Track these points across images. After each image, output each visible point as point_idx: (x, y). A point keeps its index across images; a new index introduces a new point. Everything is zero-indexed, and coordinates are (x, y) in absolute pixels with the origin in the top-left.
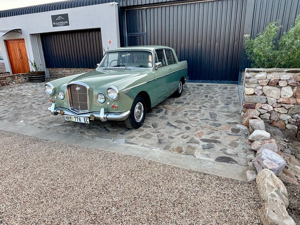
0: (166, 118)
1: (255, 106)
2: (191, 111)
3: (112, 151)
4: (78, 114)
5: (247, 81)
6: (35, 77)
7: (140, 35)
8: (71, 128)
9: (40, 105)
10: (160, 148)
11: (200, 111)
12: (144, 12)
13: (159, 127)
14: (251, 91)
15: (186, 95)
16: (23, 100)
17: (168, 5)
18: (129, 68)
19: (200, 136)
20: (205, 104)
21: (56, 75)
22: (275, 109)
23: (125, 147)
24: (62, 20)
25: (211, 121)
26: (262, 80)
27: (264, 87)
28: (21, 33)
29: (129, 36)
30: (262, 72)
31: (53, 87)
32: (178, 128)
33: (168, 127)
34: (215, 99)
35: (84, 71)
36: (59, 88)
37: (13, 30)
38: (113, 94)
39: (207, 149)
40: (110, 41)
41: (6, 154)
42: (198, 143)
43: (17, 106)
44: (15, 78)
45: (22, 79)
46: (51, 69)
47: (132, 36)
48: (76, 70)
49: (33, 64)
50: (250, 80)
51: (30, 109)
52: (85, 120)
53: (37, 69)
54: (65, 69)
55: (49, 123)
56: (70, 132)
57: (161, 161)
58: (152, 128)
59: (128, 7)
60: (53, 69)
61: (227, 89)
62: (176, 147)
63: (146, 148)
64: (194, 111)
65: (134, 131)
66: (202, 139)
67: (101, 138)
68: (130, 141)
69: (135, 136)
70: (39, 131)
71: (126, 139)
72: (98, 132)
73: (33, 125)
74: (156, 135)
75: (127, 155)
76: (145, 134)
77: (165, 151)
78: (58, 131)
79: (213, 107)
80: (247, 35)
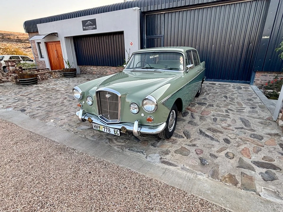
0: (196, 125)
2: (219, 115)
3: (147, 176)
6: (68, 73)
7: (158, 37)
9: (70, 101)
10: (206, 175)
11: (229, 115)
12: (162, 16)
13: (193, 137)
15: (204, 95)
16: (56, 95)
17: (185, 10)
18: (159, 70)
19: (249, 156)
20: (230, 107)
21: (85, 71)
23: (162, 169)
24: (90, 25)
25: (248, 131)
28: (58, 36)
29: (148, 38)
31: (81, 92)
32: (216, 140)
33: (202, 138)
34: (236, 101)
36: (88, 92)
37: (51, 34)
38: (151, 106)
39: (270, 182)
40: (131, 43)
41: (27, 173)
42: (253, 170)
43: (51, 101)
44: (52, 73)
45: (58, 75)
47: (150, 39)
48: (101, 67)
49: (67, 62)
51: (62, 105)
52: (115, 132)
53: (70, 67)
54: (92, 66)
55: (77, 124)
56: (98, 139)
57: (216, 202)
58: (186, 138)
59: (148, 12)
60: (83, 66)
61: (241, 89)
62: (227, 174)
63: (188, 174)
64: (223, 116)
65: (166, 141)
66: (254, 162)
67: (131, 151)
68: (166, 159)
69: (170, 151)
70: (67, 134)
71: (160, 156)
72: (127, 141)
73: (62, 126)
74: (194, 151)
75: (168, 185)
76: (180, 147)
77: (214, 180)
78: (85, 136)
79: (240, 111)
80: (266, 37)
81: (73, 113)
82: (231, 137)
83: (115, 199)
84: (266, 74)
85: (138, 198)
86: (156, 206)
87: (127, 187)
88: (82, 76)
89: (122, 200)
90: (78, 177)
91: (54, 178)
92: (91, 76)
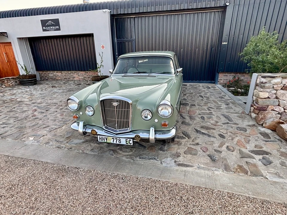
0: (189, 124)
1: (267, 108)
2: (204, 113)
3: (171, 181)
4: (116, 134)
5: (263, 86)
6: (27, 80)
7: (129, 41)
8: (98, 145)
9: (43, 113)
10: (221, 170)
11: (212, 113)
12: (132, 20)
13: (192, 137)
14: (266, 95)
16: (21, 108)
17: (155, 15)
18: (153, 74)
19: (245, 147)
20: (209, 105)
21: (46, 77)
22: (285, 110)
23: (181, 172)
24: (52, 25)
25: (233, 125)
26: (277, 85)
27: (278, 91)
28: (7, 37)
29: (119, 41)
30: (277, 78)
31: (78, 101)
32: (213, 137)
33: (201, 136)
34: (211, 99)
35: (75, 73)
40: (103, 46)
42: (253, 157)
43: (17, 115)
45: (12, 82)
46: (41, 72)
47: (121, 42)
48: (67, 72)
49: (24, 68)
50: (267, 85)
51: (35, 119)
52: (126, 141)
53: (28, 72)
54: (56, 72)
55: (66, 139)
56: (100, 152)
57: (241, 193)
58: (187, 138)
59: (118, 15)
60: (43, 72)
61: (210, 88)
62: (236, 166)
63: (206, 172)
64: (207, 114)
65: (172, 144)
66: (251, 151)
67: (143, 160)
68: (180, 161)
69: (180, 153)
70: (60, 152)
71: (173, 159)
72: (133, 150)
73: (47, 143)
74: (200, 149)
75: (194, 186)
76: (187, 148)
77: (229, 173)
78: (83, 151)
79: (219, 108)
80: (225, 43)
81: (53, 126)
82: (223, 131)
83: (152, 212)
84: (227, 74)
85: (174, 205)
86: (194, 209)
87: (158, 197)
88: (43, 83)
89: (161, 212)
90: (99, 198)
91: (72, 206)
92: (54, 82)
